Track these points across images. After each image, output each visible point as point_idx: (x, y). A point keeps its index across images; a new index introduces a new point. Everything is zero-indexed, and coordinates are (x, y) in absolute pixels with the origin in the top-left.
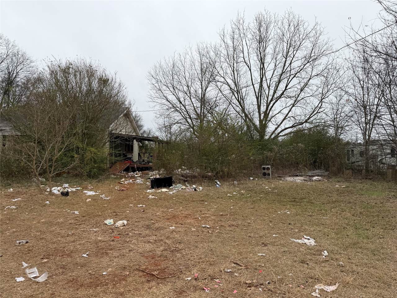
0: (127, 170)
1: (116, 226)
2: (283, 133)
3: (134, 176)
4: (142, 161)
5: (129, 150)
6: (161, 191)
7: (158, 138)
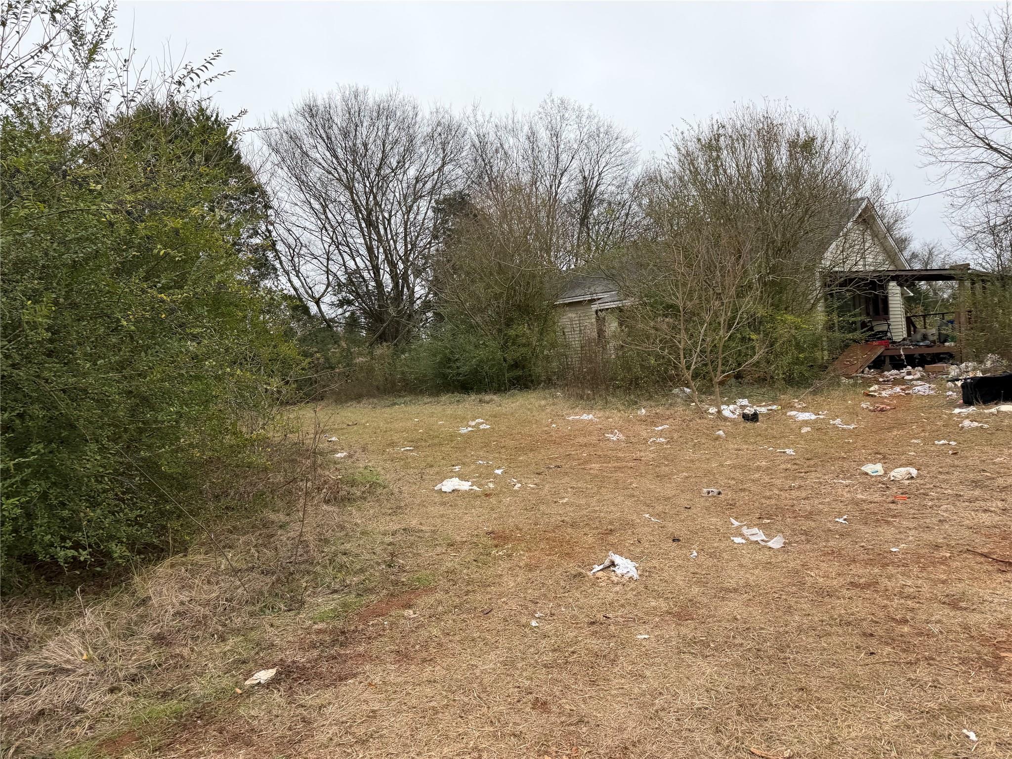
0: (878, 364)
1: (892, 478)
3: (903, 378)
4: (919, 340)
5: (876, 312)
6: (998, 412)
7: (969, 269)
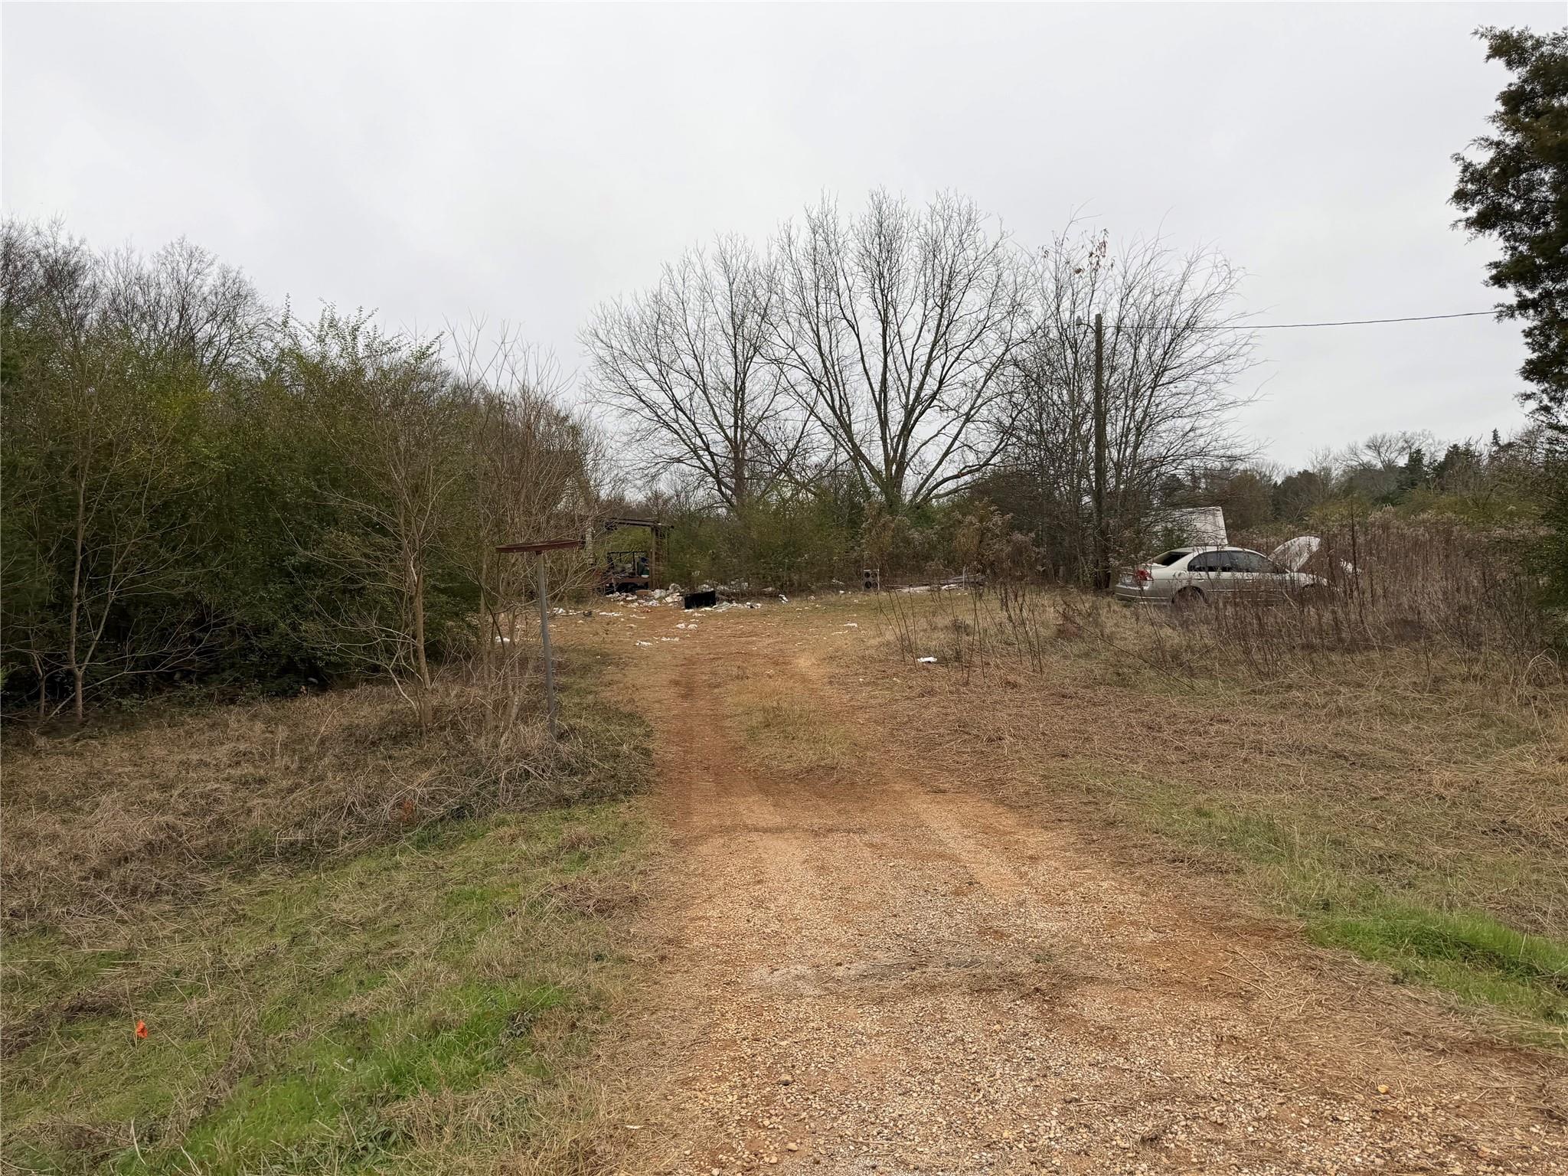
2: (941, 490)
